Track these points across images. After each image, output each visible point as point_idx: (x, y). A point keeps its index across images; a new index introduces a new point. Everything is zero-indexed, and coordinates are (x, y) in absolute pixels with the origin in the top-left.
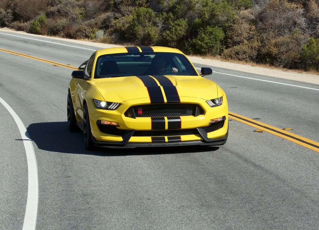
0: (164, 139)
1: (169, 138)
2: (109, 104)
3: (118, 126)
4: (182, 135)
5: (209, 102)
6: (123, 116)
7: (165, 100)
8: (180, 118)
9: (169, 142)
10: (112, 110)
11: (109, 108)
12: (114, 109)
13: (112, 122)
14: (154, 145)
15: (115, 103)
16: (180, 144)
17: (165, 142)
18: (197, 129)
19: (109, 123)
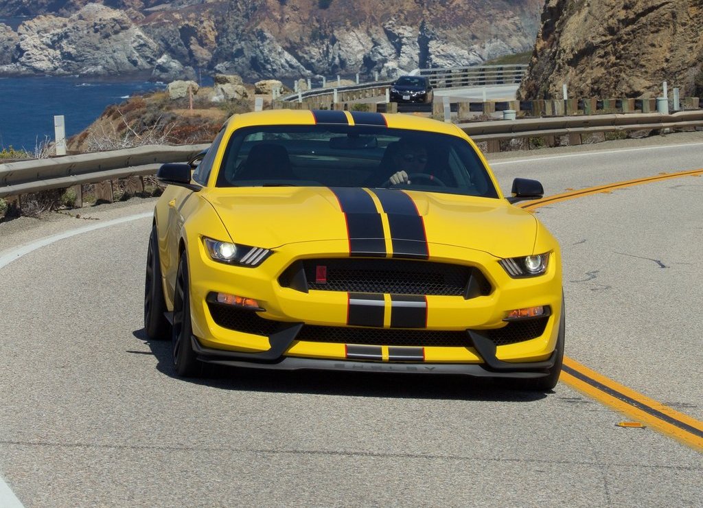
0: (380, 352)
1: (391, 352)
2: (242, 250)
3: (262, 309)
4: (428, 345)
5: (509, 264)
6: (276, 283)
7: (390, 250)
8: (424, 300)
9: (391, 361)
10: (250, 266)
11: (242, 261)
12: (254, 264)
13: (247, 299)
14: (349, 366)
15: (258, 248)
16: (421, 368)
17: (380, 360)
18: (470, 332)
19: (239, 301)
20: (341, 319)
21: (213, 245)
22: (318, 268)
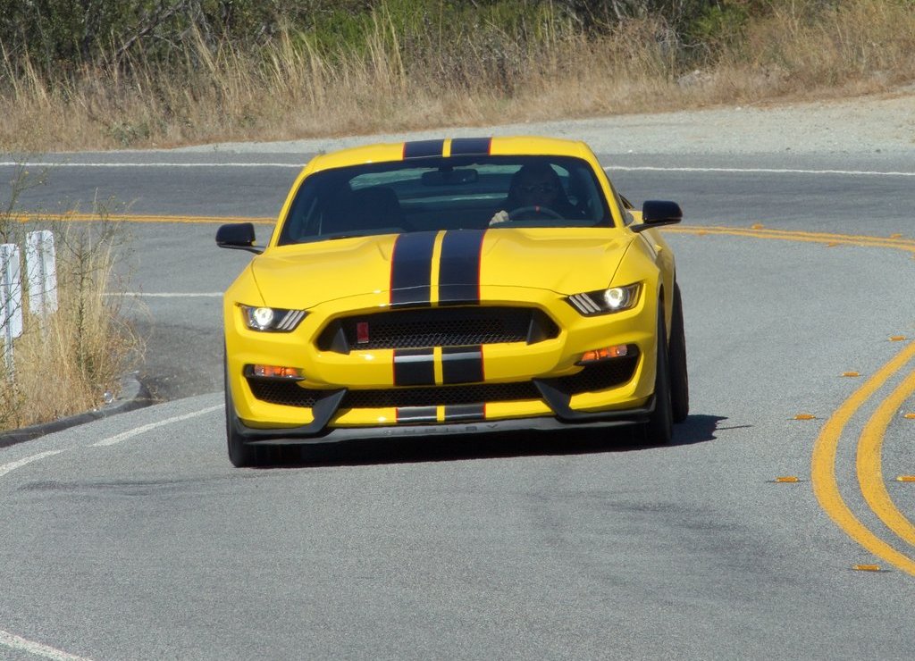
0: (434, 413)
1: (447, 412)
2: (279, 314)
3: (302, 378)
4: (488, 401)
6: (312, 348)
7: (434, 297)
8: (479, 350)
9: (447, 421)
10: (287, 331)
11: (279, 326)
12: (291, 328)
13: (286, 368)
14: (400, 431)
15: (295, 311)
16: (481, 427)
17: (434, 422)
18: (536, 383)
19: (278, 371)
20: (387, 380)
21: (248, 312)
22: (359, 325)
